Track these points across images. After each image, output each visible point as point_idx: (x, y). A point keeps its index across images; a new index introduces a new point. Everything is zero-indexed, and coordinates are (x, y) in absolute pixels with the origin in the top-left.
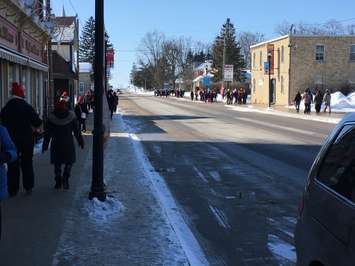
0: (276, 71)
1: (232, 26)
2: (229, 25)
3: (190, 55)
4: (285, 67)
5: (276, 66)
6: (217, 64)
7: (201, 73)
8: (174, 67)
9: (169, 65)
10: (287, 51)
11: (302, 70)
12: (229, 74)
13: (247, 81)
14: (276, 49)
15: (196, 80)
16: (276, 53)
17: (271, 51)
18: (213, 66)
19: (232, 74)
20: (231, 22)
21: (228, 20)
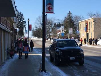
0: (89, 31)
1: (71, 13)
2: (70, 13)
3: (55, 24)
4: (92, 29)
5: (89, 29)
6: (66, 28)
7: (60, 31)
8: (49, 29)
9: (47, 28)
10: (93, 23)
11: (99, 30)
12: (71, 32)
13: (77, 34)
14: (88, 22)
15: (58, 34)
16: (88, 24)
17: (87, 23)
18: (65, 29)
19: (72, 32)
20: (71, 12)
21: (70, 11)
